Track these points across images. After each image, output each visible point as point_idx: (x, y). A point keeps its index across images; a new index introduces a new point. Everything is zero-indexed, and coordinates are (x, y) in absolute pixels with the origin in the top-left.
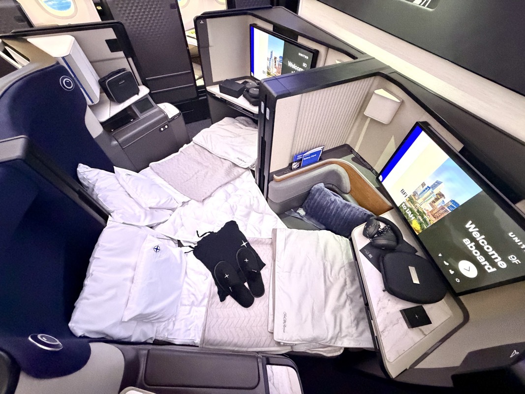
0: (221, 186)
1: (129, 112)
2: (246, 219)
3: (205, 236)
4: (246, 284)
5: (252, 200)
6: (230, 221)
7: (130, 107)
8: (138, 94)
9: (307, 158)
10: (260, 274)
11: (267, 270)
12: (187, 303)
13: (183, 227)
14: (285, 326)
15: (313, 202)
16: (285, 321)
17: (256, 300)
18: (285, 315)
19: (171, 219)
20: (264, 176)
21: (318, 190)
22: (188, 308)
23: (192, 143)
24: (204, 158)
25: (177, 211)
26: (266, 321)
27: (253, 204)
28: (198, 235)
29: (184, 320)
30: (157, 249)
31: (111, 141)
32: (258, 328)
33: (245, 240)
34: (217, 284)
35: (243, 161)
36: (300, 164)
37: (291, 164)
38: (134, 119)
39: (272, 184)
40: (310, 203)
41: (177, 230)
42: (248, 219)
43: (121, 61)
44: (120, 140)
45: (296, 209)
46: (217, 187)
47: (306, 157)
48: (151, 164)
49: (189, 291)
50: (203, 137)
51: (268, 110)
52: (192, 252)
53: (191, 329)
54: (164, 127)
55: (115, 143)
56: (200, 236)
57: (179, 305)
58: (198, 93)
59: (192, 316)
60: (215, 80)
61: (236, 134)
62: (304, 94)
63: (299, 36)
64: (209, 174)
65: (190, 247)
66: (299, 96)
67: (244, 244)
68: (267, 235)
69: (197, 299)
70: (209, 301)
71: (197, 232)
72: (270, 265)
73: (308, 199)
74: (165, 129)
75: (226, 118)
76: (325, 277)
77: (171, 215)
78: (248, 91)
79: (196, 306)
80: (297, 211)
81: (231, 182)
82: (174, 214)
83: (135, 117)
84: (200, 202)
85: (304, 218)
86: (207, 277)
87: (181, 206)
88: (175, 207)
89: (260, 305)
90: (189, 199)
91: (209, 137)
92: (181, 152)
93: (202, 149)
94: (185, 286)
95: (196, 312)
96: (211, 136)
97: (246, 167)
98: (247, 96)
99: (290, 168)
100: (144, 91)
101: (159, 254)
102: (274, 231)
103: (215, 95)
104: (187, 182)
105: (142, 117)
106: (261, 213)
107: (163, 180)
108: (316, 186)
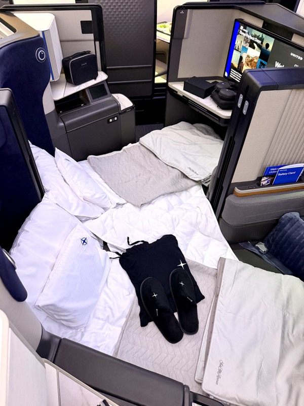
0: (163, 195)
1: (81, 97)
2: (188, 238)
3: (136, 244)
4: (176, 315)
5: (199, 217)
6: (169, 234)
7: (83, 91)
8: (95, 79)
9: (283, 174)
10: (196, 307)
11: (205, 305)
12: (101, 317)
13: (113, 230)
14: (219, 377)
15: (280, 234)
16: (220, 371)
17: (186, 338)
18: (221, 364)
19: (102, 217)
20: (222, 188)
21: (290, 219)
22: (101, 322)
23: (138, 143)
24: (148, 161)
25: (109, 211)
26: (194, 367)
27: (200, 222)
28: (128, 242)
29: (94, 334)
30: (84, 241)
31: (58, 122)
32: (182, 372)
33: (184, 261)
34: (140, 303)
35: (195, 173)
36: (272, 181)
37: (259, 179)
38: (85, 104)
39: (230, 198)
40: (277, 235)
41: (106, 231)
42: (190, 239)
43: (89, 44)
44: (67, 123)
45: (255, 241)
46: (160, 194)
47: (281, 172)
48: (90, 157)
49: (106, 302)
50: (152, 138)
51: (247, 103)
52: (118, 259)
53: (101, 347)
54: (113, 118)
55: (62, 124)
56: (130, 243)
57: (92, 316)
58: (154, 91)
59: (104, 333)
60: (181, 75)
61: (191, 141)
62: (294, 91)
63: (294, 34)
64: (151, 180)
65: (117, 253)
66: (287, 91)
67: (182, 265)
68: (211, 263)
69: (113, 316)
70: (126, 322)
71: (128, 238)
72: (210, 301)
73: (274, 230)
74: (114, 121)
75: (182, 122)
76: (283, 332)
77: (102, 214)
78: (218, 92)
79: (111, 323)
80: (257, 245)
81: (177, 194)
82: (106, 214)
83: (86, 102)
84: (138, 206)
85: (265, 256)
86: (130, 294)
87: (114, 208)
88: (108, 207)
89: (188, 345)
90: (124, 202)
91: (158, 140)
92: (124, 150)
93: (148, 152)
94: (103, 296)
95: (110, 330)
96: (161, 138)
97: (197, 179)
98: (217, 97)
99: (257, 183)
100: (102, 77)
101: (85, 247)
102: (222, 261)
103: (177, 92)
104: (125, 184)
105: (93, 103)
106: (208, 236)
107: (98, 176)
108: (289, 215)
